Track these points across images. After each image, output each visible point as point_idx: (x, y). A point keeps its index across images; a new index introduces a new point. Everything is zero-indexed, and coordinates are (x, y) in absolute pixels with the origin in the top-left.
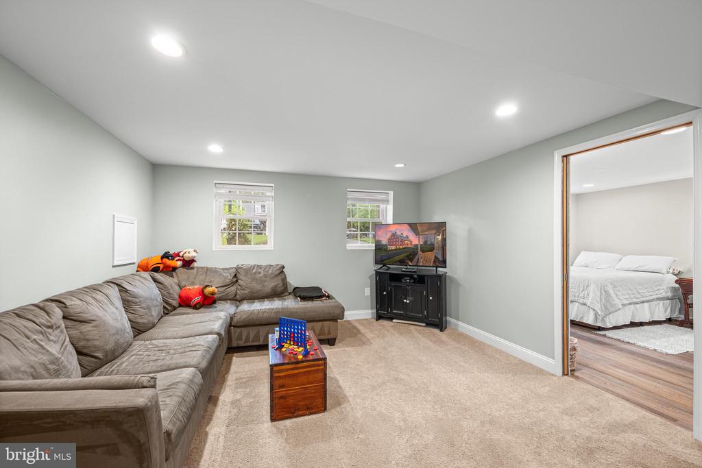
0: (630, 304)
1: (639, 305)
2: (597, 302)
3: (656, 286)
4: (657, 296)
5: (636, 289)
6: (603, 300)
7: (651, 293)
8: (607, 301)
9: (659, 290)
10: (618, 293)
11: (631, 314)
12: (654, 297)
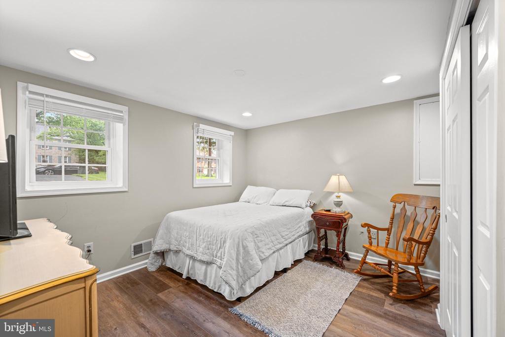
0: (274, 252)
1: (283, 250)
2: (231, 268)
3: (297, 224)
4: (299, 234)
5: (279, 233)
6: (241, 261)
7: (293, 233)
8: (246, 261)
9: (300, 227)
10: (260, 244)
11: (275, 264)
12: (296, 236)
